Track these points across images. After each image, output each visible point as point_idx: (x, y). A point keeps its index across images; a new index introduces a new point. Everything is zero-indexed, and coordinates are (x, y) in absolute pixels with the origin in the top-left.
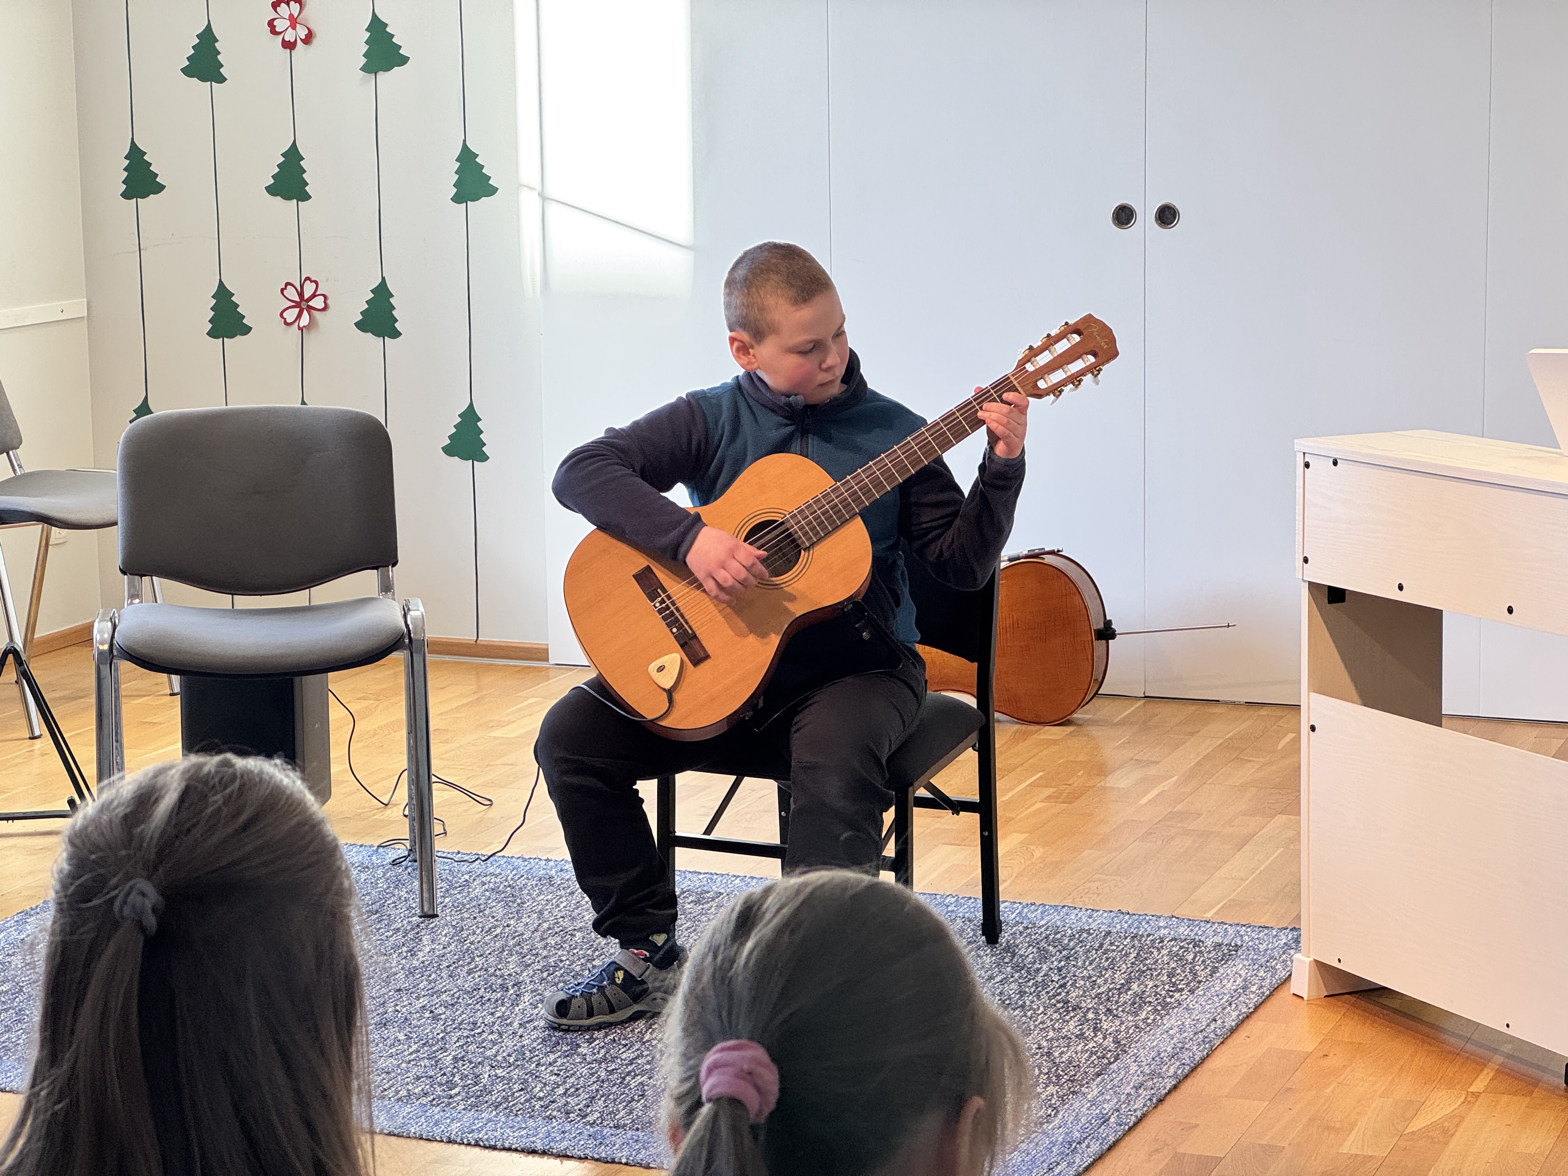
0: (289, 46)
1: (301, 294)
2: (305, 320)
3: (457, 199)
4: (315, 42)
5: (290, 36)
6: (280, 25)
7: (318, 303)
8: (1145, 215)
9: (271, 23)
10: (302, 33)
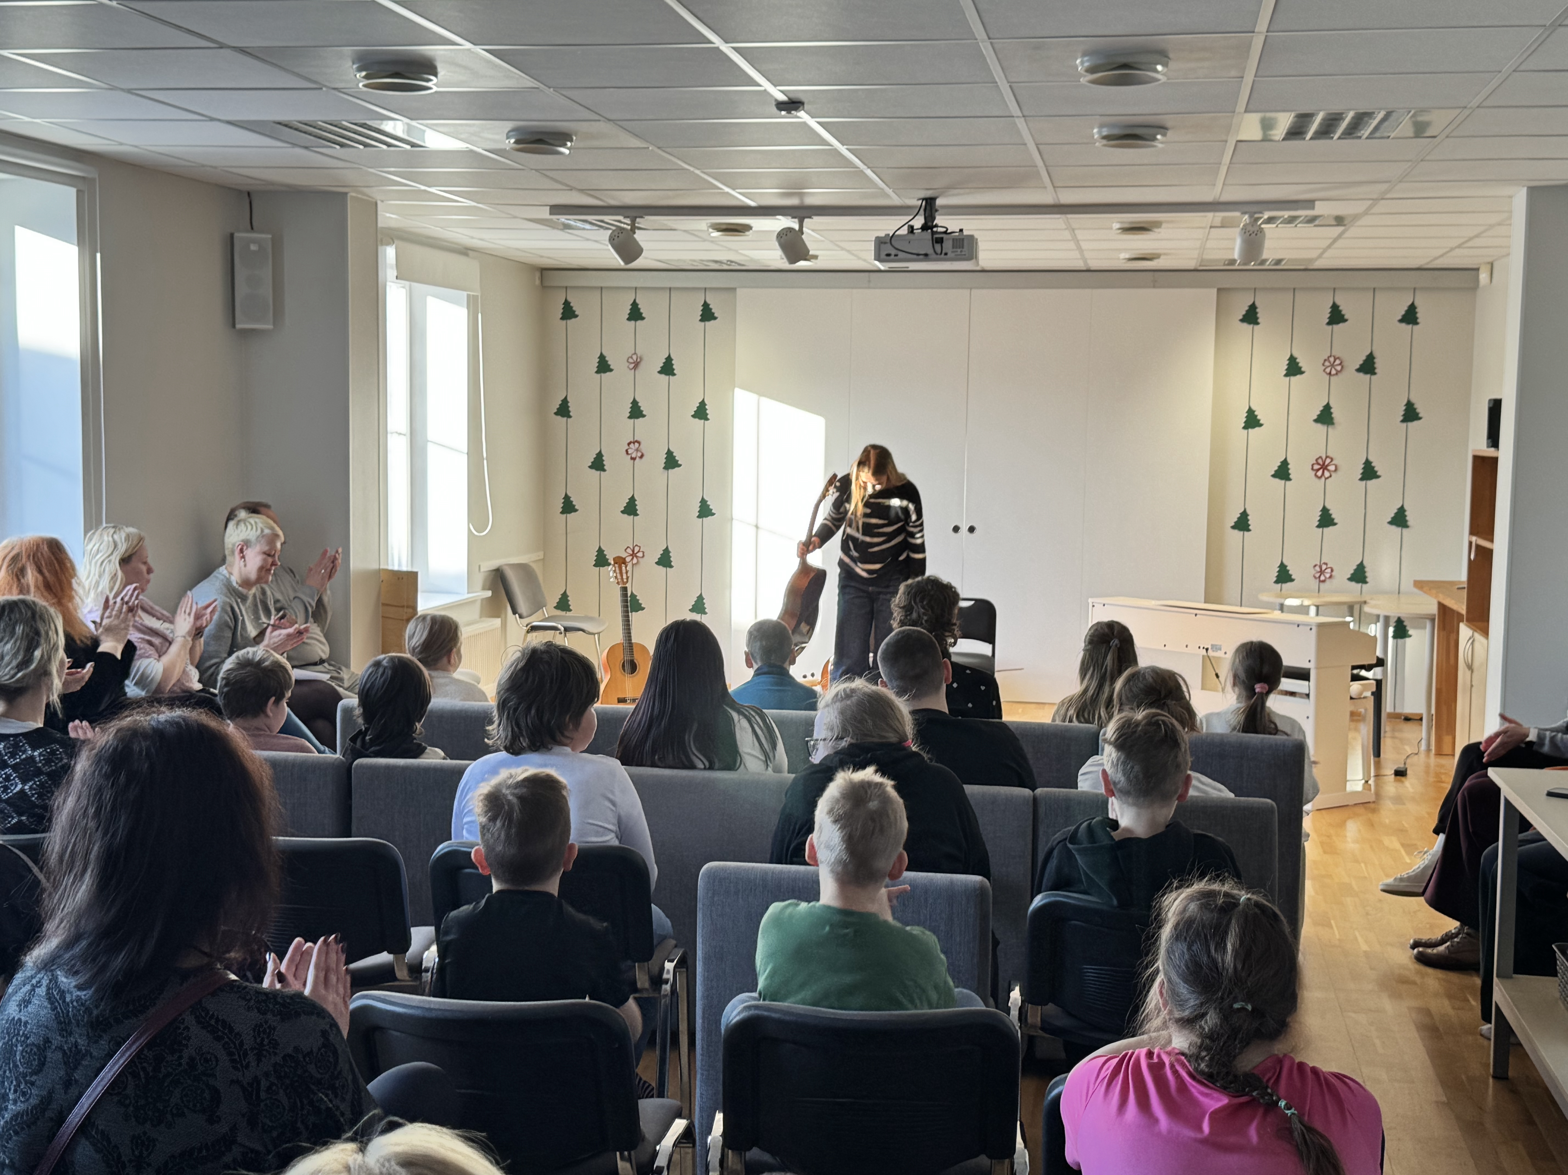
0: (632, 458)
1: (633, 551)
2: (635, 561)
3: (699, 517)
4: (644, 458)
5: (634, 456)
6: (630, 451)
7: (640, 554)
8: (964, 529)
9: (627, 451)
10: (639, 454)
